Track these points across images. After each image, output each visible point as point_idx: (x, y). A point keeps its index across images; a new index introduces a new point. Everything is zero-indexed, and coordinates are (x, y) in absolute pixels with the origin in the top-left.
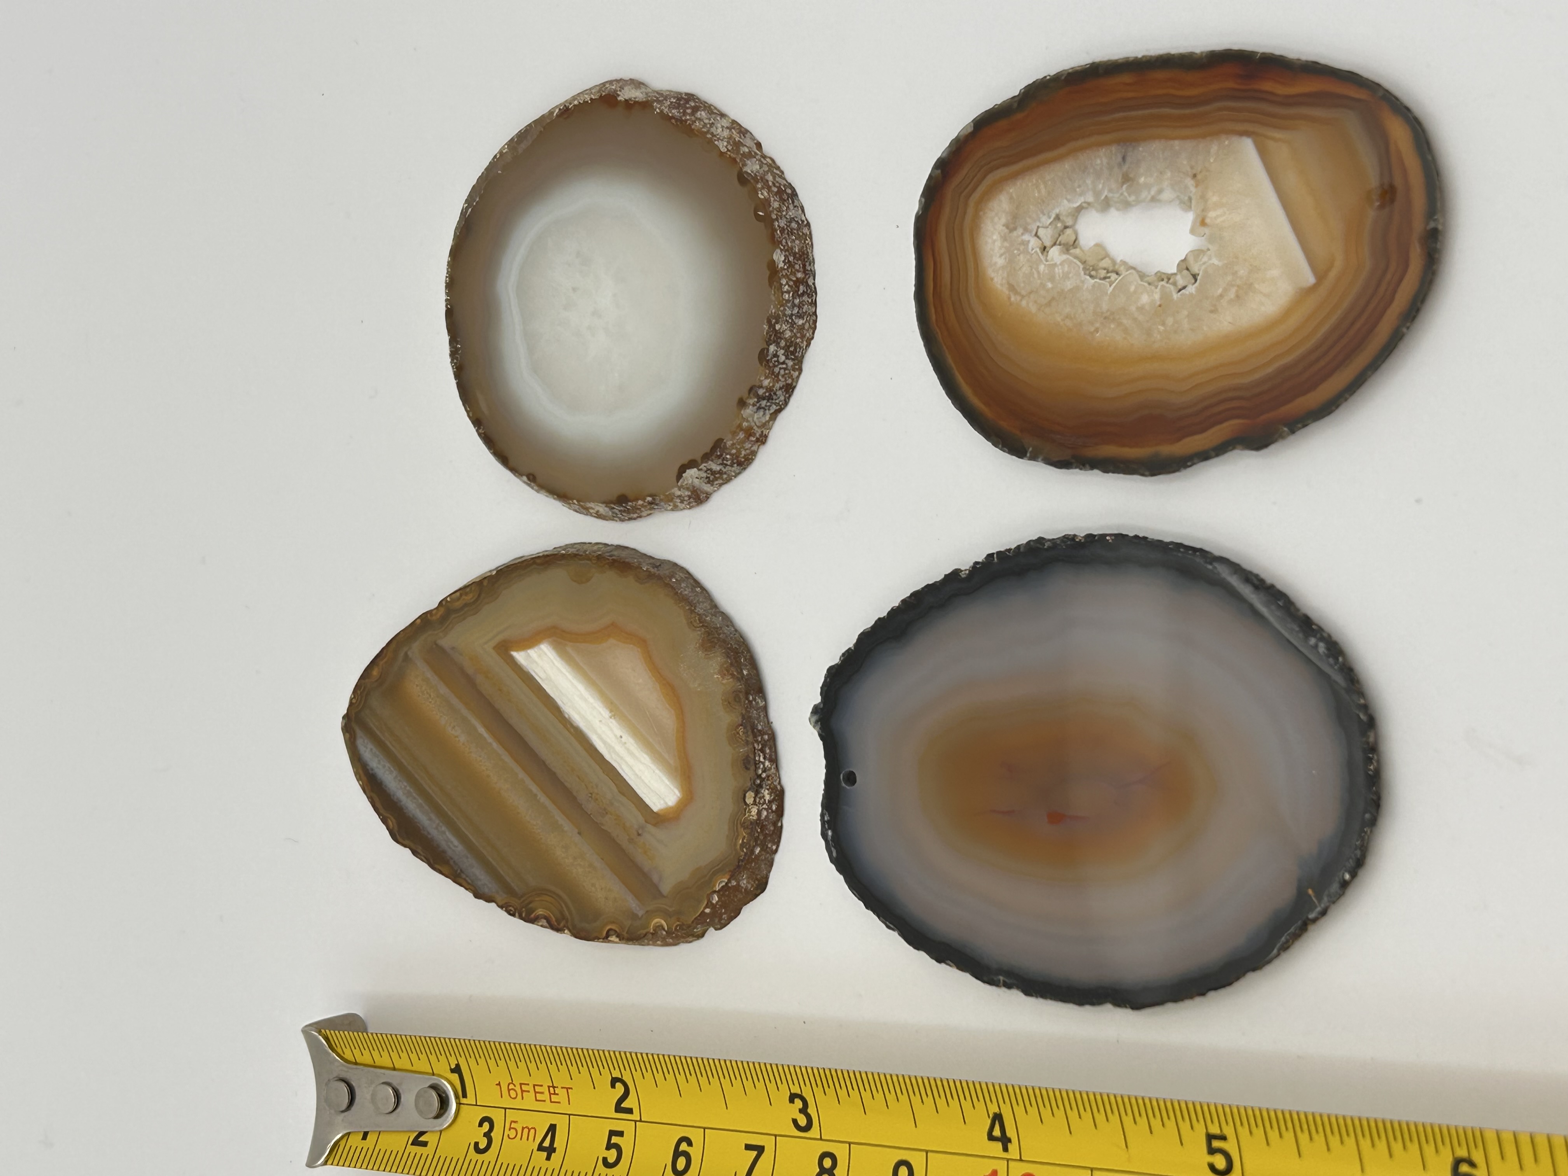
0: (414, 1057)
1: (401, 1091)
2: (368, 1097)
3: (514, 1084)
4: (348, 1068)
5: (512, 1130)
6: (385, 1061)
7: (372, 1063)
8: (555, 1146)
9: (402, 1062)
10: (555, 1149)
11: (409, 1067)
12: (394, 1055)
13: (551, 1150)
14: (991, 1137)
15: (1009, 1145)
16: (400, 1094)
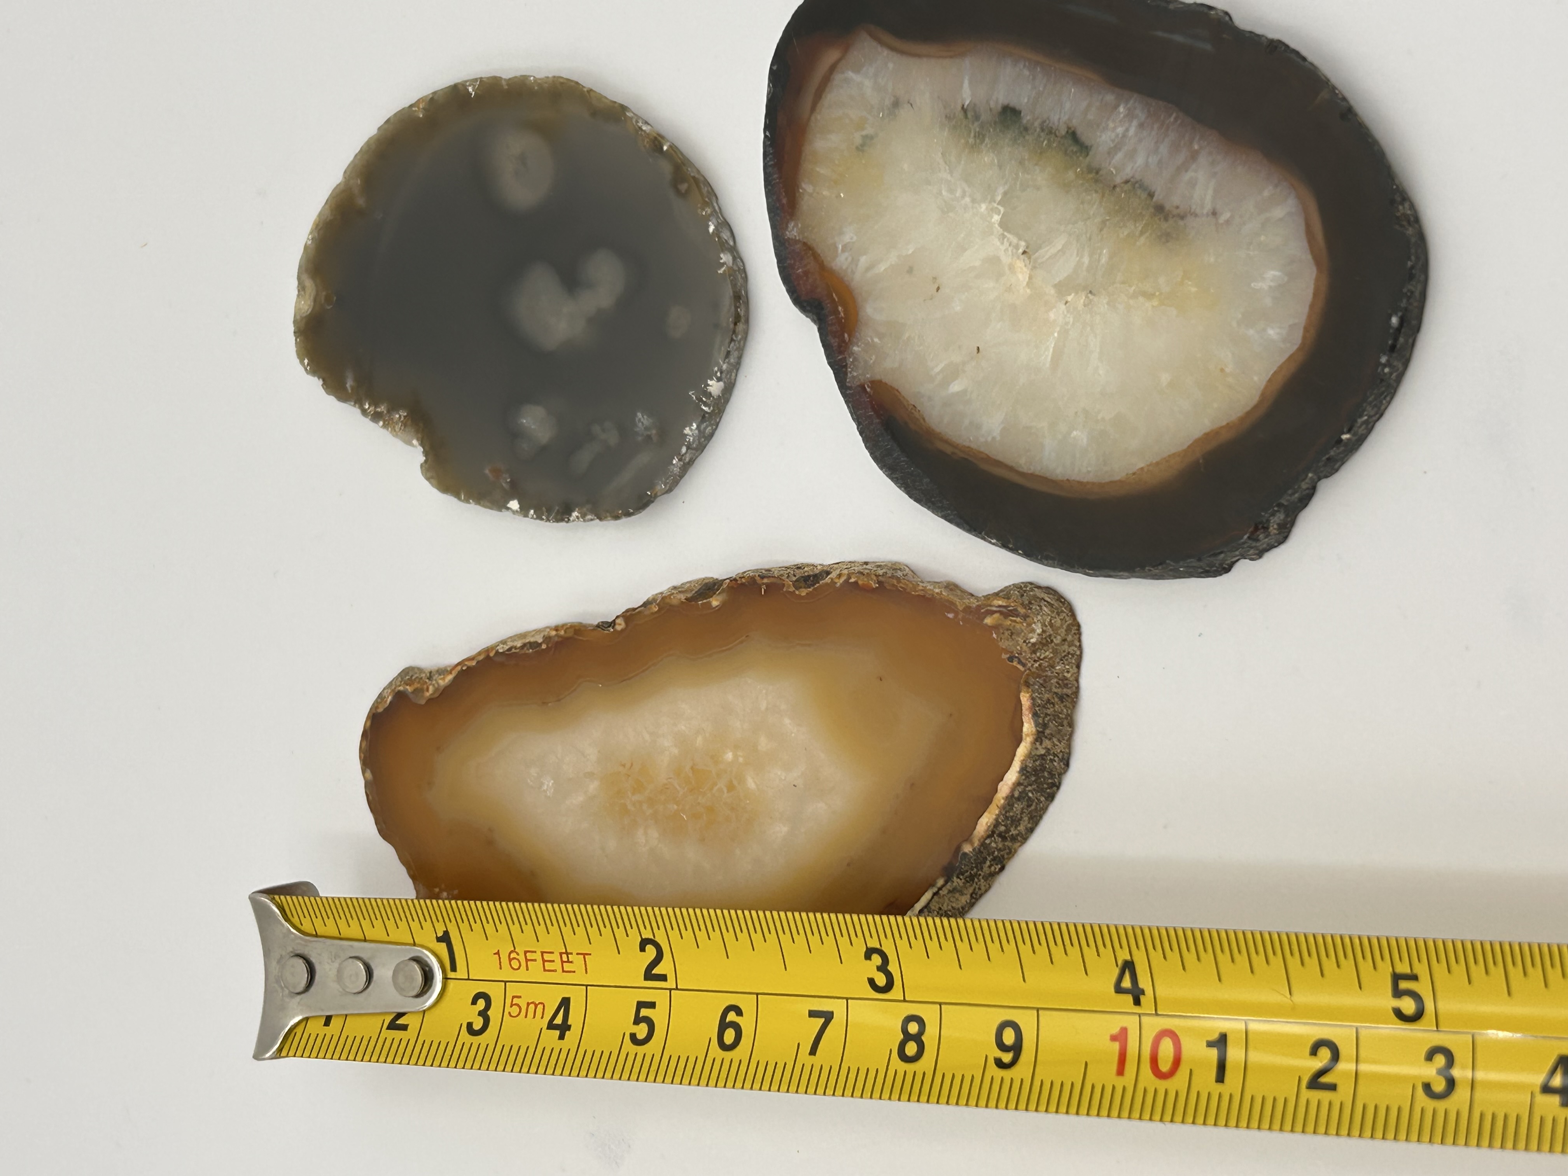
0: (390, 924)
1: (373, 966)
2: (333, 973)
3: (516, 952)
4: (306, 941)
5: (514, 1007)
6: (354, 931)
7: (337, 934)
8: (569, 1023)
9: (377, 932)
10: (570, 1026)
11: (385, 938)
12: (366, 924)
13: (564, 1028)
14: (1119, 990)
15: (1142, 998)
16: (372, 970)
